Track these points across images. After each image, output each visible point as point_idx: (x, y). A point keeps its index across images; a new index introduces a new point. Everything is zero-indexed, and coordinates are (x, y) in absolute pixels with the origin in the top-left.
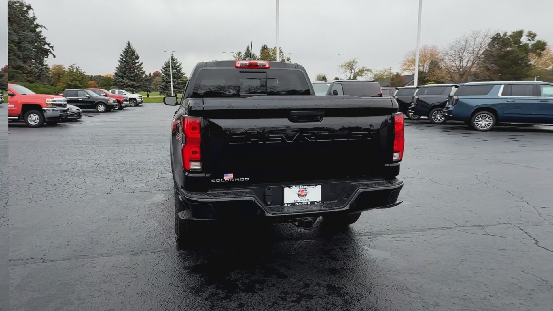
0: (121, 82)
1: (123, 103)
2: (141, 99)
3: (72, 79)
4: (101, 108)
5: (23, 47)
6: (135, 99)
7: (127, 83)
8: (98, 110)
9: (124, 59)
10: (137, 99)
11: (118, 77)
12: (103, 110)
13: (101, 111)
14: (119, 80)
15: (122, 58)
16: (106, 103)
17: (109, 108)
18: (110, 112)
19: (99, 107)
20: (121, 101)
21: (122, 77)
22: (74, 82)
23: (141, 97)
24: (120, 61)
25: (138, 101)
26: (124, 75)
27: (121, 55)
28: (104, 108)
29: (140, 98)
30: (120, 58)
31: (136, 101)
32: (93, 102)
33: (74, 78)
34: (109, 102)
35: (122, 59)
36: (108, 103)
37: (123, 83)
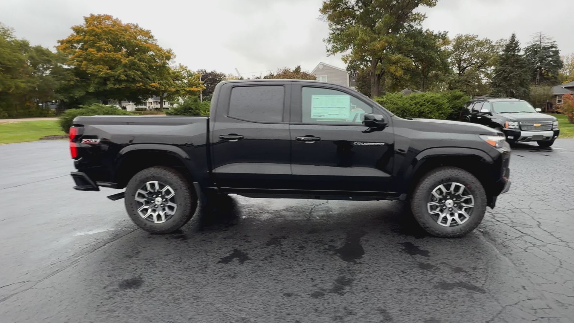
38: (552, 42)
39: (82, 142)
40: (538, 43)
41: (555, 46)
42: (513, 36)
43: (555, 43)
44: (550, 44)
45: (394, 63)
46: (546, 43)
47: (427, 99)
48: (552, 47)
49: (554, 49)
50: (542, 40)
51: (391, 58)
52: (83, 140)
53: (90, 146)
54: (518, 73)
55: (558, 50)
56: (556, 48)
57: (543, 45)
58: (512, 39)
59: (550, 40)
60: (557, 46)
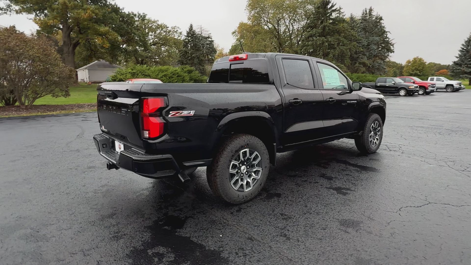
0: (459, 70)
1: (428, 89)
2: (460, 85)
3: (414, 69)
4: (402, 93)
5: (370, 48)
6: (452, 85)
7: (464, 70)
8: (399, 94)
9: (465, 48)
10: (455, 85)
11: (456, 65)
12: (404, 94)
13: (402, 95)
14: (456, 68)
15: (463, 47)
16: (407, 88)
17: (410, 93)
18: (413, 96)
19: (401, 92)
20: (427, 87)
21: (460, 65)
22: (415, 71)
23: (461, 83)
24: (460, 51)
25: (454, 87)
26: (462, 63)
27: (463, 45)
28: (405, 92)
29: (457, 85)
30: (461, 48)
31: (453, 87)
32: (397, 87)
33: (416, 68)
34: (410, 87)
35: (463, 49)
36: (408, 88)
37: (460, 71)
38: (209, 34)
39: (170, 116)
40: (200, 33)
41: (210, 37)
42: (191, 26)
43: (211, 35)
44: (208, 35)
45: (100, 35)
46: (205, 34)
47: (172, 72)
48: (209, 38)
49: (210, 39)
50: (202, 31)
51: (100, 29)
52: (171, 112)
53: (182, 120)
54: (197, 54)
55: (213, 41)
56: (211, 38)
57: (203, 35)
58: (190, 28)
59: (207, 32)
60: (211, 37)
